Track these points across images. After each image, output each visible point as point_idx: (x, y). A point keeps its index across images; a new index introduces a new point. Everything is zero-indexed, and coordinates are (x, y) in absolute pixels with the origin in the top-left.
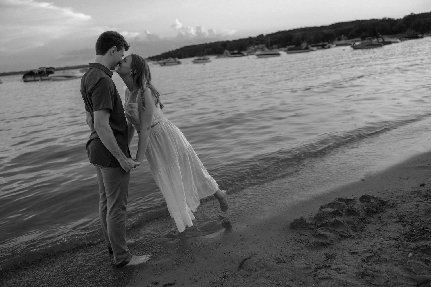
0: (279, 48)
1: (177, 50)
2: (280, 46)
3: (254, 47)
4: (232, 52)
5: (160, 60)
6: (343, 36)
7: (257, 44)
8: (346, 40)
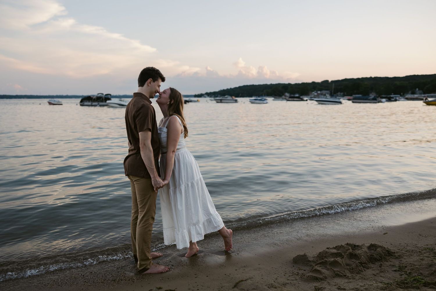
0: (344, 96)
1: (236, 88)
2: (345, 93)
3: (316, 92)
4: (292, 96)
5: (217, 97)
6: (417, 89)
7: (321, 90)
8: (421, 94)
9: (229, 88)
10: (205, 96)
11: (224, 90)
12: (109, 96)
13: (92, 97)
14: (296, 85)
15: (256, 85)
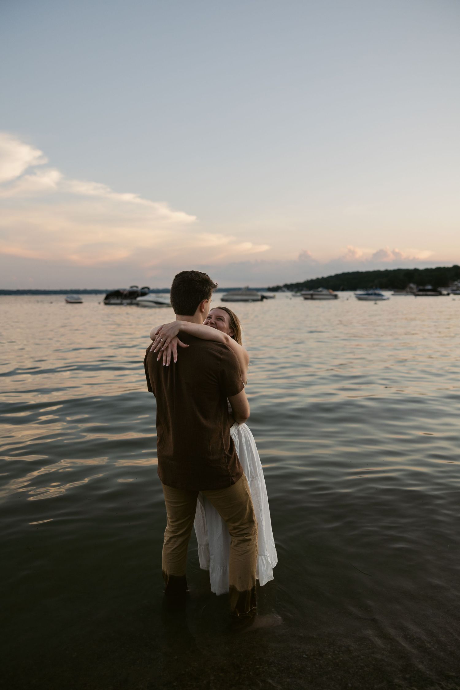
1: (330, 278)
4: (421, 287)
5: (302, 290)
9: (320, 276)
10: (284, 289)
11: (312, 281)
12: (146, 290)
13: (121, 291)
14: (427, 270)
15: (362, 273)
